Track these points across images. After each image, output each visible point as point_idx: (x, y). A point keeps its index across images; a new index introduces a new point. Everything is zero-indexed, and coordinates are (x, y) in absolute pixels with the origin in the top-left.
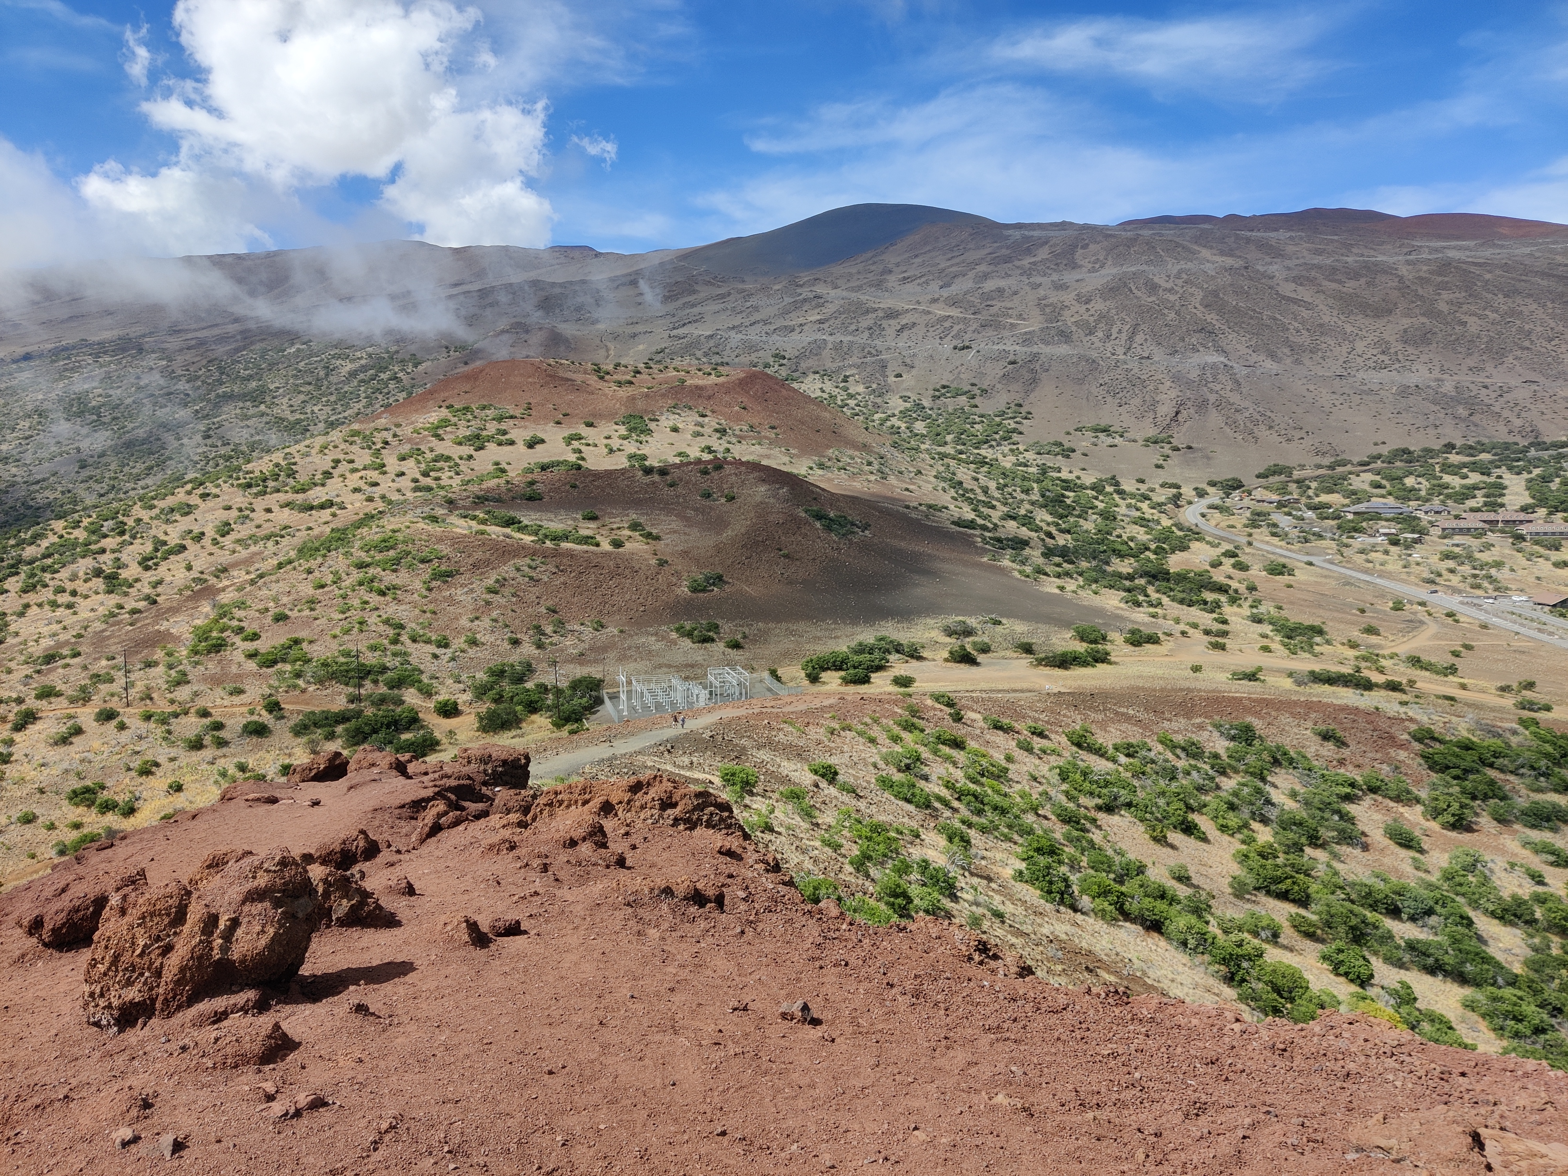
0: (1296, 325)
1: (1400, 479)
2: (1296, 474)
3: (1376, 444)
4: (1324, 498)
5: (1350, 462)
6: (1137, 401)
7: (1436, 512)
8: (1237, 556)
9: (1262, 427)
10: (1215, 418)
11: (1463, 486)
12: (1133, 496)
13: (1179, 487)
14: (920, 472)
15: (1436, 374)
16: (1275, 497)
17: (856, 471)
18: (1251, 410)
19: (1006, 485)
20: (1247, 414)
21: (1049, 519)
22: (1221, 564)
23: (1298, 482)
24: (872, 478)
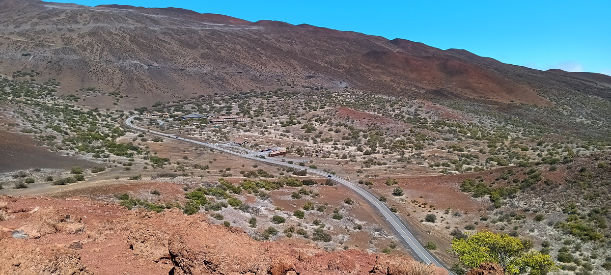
0: (165, 50)
1: (201, 105)
2: (166, 105)
3: (193, 94)
4: (176, 113)
5: (185, 100)
6: (105, 78)
7: (211, 116)
8: (143, 136)
9: (154, 88)
10: (136, 85)
11: (220, 107)
12: (104, 116)
13: (123, 112)
15: (212, 69)
16: (159, 114)
18: (150, 82)
19: (48, 114)
20: (148, 84)
21: (67, 126)
22: (137, 139)
23: (167, 108)
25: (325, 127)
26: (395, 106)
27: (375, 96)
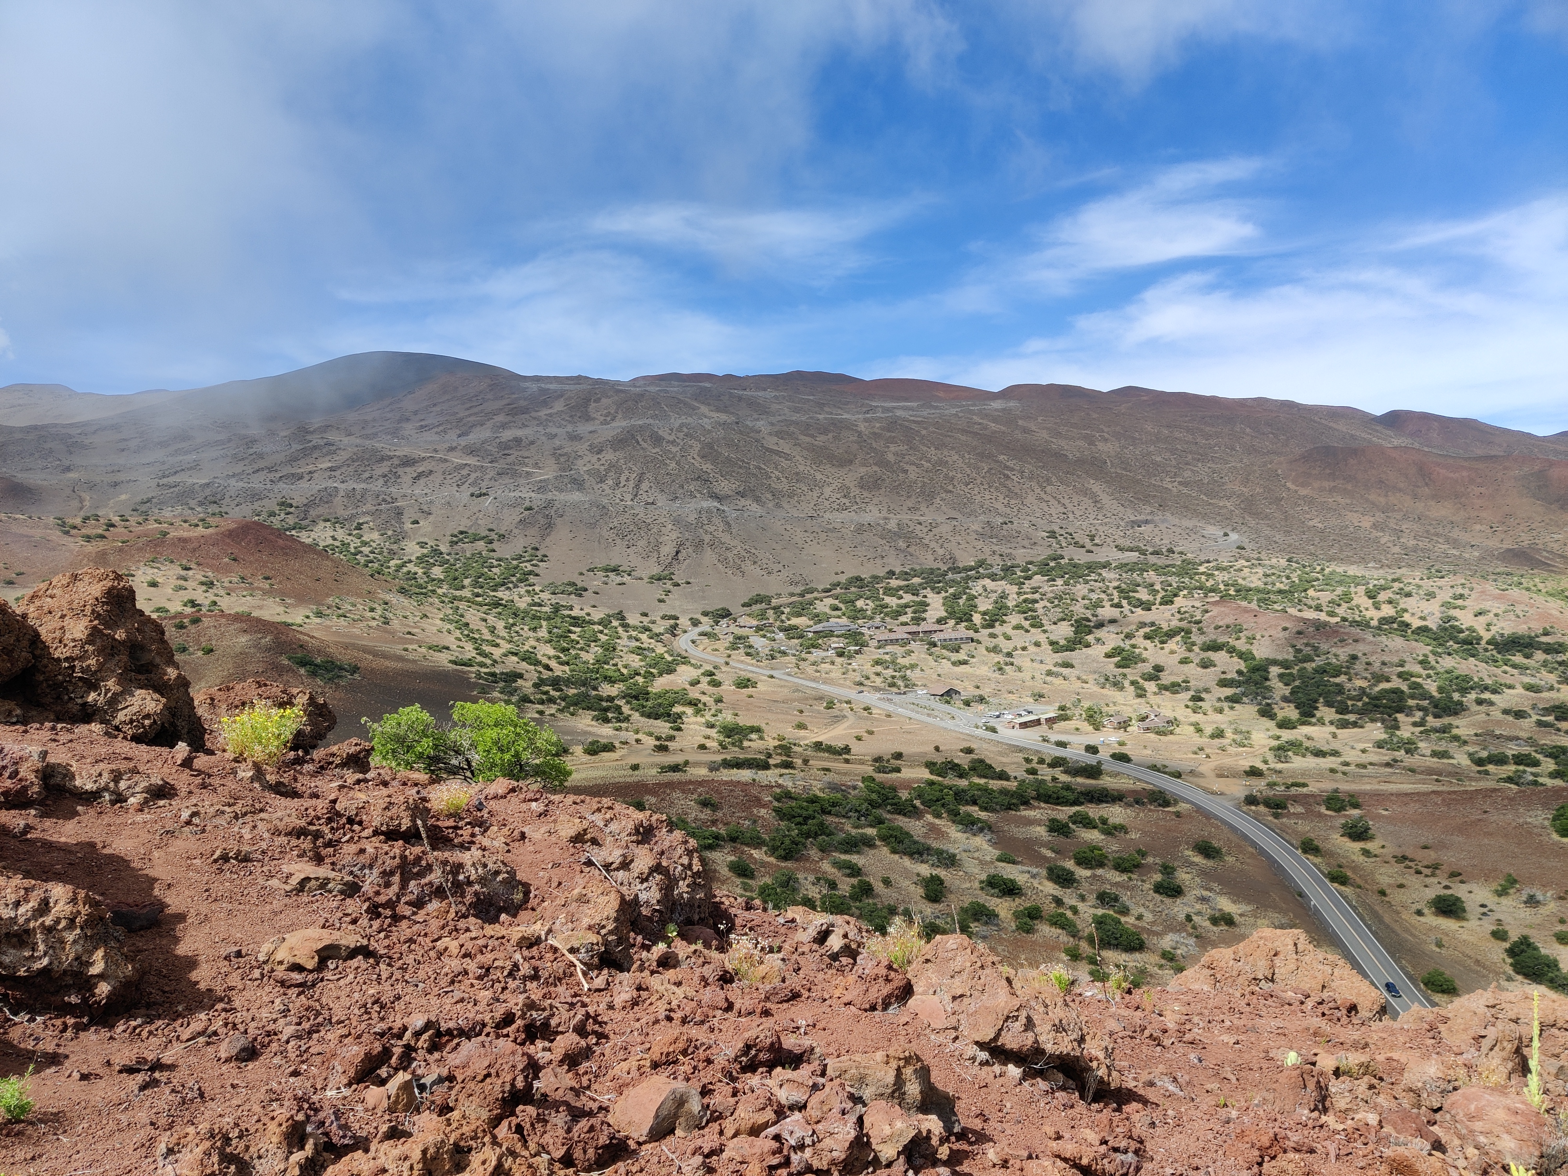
0: (777, 473)
1: (853, 602)
2: (774, 602)
3: (837, 574)
4: (795, 621)
5: (816, 590)
6: (642, 543)
7: (877, 628)
8: (714, 675)
9: (748, 562)
10: (709, 556)
11: (898, 606)
12: (635, 628)
13: (677, 618)
14: (426, 616)
15: (884, 513)
16: (755, 623)
17: (356, 617)
18: (739, 548)
19: (514, 625)
20: (735, 552)
21: (552, 652)
22: (699, 682)
23: (774, 608)
24: (374, 624)
25: (1172, 652)
26: (1383, 596)
27: (1323, 569)
